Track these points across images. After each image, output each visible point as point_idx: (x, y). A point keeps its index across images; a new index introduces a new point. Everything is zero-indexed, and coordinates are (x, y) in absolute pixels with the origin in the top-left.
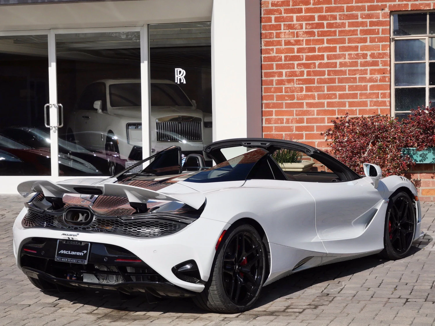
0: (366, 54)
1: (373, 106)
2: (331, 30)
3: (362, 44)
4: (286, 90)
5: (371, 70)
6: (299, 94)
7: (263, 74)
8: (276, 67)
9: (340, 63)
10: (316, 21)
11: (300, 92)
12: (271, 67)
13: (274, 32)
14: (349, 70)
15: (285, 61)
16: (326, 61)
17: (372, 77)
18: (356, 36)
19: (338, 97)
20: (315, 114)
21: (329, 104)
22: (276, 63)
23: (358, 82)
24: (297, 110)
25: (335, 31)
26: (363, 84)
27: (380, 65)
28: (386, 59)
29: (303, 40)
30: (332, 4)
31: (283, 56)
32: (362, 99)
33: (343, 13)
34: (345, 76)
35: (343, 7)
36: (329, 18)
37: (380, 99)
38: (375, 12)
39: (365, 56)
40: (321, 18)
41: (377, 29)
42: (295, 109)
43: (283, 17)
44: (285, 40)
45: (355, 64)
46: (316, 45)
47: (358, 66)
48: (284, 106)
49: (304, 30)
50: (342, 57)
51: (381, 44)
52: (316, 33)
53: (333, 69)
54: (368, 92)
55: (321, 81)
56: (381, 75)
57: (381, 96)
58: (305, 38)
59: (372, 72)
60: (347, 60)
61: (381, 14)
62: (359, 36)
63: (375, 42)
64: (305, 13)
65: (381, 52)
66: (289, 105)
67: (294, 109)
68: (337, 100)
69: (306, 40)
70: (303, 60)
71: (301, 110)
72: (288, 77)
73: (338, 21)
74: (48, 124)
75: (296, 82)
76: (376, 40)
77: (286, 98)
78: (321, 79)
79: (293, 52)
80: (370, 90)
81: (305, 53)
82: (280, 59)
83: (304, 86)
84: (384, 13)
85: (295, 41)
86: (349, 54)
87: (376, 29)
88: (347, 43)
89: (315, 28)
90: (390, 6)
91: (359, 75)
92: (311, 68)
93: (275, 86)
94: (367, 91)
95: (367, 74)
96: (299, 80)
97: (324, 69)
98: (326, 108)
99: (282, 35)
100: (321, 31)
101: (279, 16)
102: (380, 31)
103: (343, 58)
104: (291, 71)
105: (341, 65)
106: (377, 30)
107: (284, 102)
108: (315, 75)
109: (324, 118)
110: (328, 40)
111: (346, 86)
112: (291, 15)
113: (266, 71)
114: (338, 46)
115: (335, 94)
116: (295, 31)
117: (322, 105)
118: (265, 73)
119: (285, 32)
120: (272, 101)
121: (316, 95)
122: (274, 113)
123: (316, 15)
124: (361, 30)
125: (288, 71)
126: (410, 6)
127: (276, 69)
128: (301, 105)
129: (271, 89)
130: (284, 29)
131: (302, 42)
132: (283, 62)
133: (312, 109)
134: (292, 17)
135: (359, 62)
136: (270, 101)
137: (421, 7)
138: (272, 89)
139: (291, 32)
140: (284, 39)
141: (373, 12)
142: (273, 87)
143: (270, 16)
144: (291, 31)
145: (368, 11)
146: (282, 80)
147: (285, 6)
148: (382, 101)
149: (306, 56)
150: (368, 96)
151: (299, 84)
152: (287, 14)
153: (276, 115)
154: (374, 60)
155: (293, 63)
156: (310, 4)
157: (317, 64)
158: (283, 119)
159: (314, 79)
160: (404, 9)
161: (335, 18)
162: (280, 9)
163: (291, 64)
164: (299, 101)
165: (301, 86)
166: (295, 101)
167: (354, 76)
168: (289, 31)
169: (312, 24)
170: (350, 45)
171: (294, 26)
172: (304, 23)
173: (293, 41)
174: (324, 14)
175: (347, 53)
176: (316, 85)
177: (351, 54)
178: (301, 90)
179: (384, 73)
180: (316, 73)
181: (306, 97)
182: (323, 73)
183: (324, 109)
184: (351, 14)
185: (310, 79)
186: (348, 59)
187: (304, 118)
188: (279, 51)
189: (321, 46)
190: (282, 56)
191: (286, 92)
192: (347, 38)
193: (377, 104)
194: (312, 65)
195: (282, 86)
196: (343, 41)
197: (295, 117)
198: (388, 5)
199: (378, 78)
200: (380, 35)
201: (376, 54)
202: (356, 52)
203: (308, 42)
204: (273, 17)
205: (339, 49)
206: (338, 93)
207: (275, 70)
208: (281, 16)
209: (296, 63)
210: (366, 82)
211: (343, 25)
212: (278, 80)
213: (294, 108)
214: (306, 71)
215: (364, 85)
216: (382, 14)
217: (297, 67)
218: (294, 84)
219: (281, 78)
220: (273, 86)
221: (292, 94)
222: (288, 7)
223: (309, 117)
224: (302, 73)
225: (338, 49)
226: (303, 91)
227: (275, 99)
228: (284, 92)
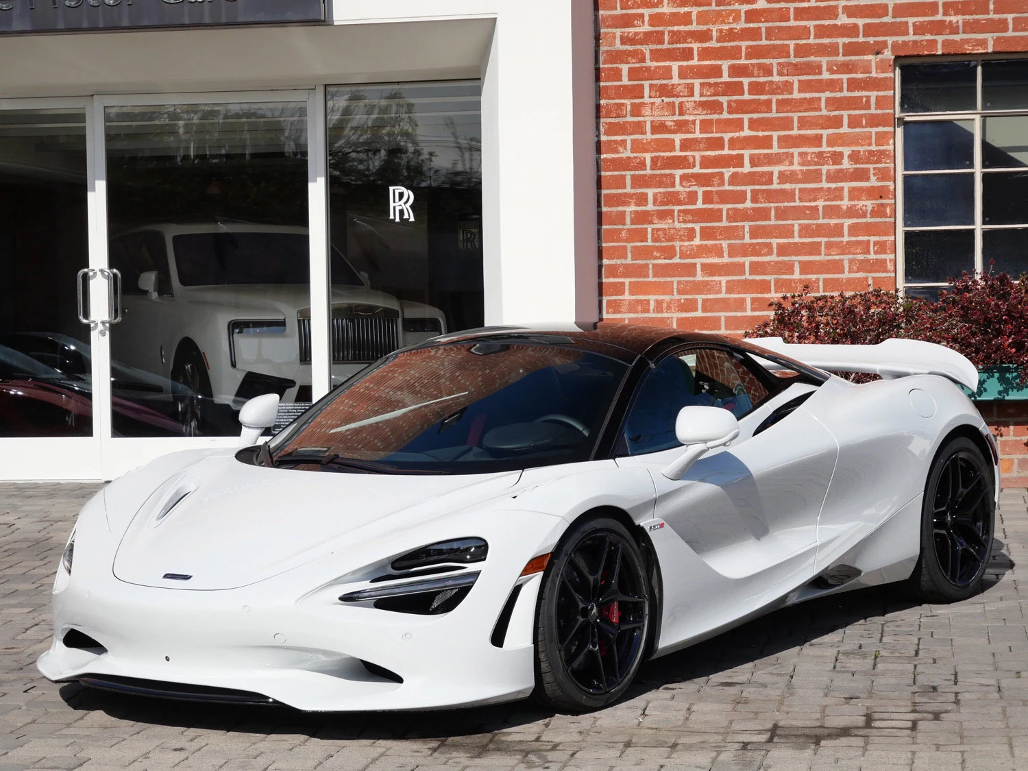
0: (841, 154)
1: (857, 272)
2: (760, 99)
3: (831, 131)
4: (656, 235)
5: (852, 190)
6: (686, 243)
7: (601, 199)
8: (632, 183)
9: (781, 174)
10: (726, 78)
11: (688, 240)
12: (620, 182)
13: (628, 102)
14: (801, 190)
15: (652, 169)
16: (747, 168)
17: (855, 206)
18: (817, 113)
19: (775, 250)
20: (724, 289)
21: (756, 268)
22: (633, 173)
23: (821, 217)
24: (681, 281)
25: (769, 102)
26: (833, 221)
27: (873, 178)
28: (886, 165)
29: (694, 122)
30: (761, 40)
31: (648, 157)
32: (831, 255)
33: (787, 60)
34: (792, 204)
35: (788, 46)
36: (756, 72)
37: (872, 256)
38: (861, 57)
39: (837, 158)
40: (736, 71)
41: (866, 97)
42: (675, 280)
43: (648, 68)
44: (652, 122)
45: (815, 176)
46: (726, 132)
47: (821, 181)
48: (651, 271)
49: (697, 97)
50: (784, 160)
51: (874, 130)
52: (725, 106)
53: (764, 187)
54: (846, 239)
55: (735, 215)
56: (874, 202)
57: (876, 249)
58: (698, 117)
59: (855, 194)
60: (796, 167)
61: (873, 64)
62: (824, 112)
63: (859, 125)
64: (698, 61)
65: (874, 148)
66: (660, 271)
67: (673, 279)
68: (773, 258)
69: (702, 122)
70: (694, 166)
71: (690, 282)
72: (661, 205)
73: (776, 78)
74: (86, 315)
75: (679, 216)
76: (864, 121)
77: (655, 253)
78: (736, 209)
79: (672, 149)
80: (850, 235)
81: (699, 150)
82: (642, 165)
83: (697, 227)
84: (882, 61)
85: (678, 123)
86: (800, 154)
87: (862, 97)
88: (796, 129)
89: (724, 94)
90: (894, 45)
91: (825, 200)
92: (713, 186)
93: (628, 226)
94: (843, 236)
95: (842, 199)
96: (685, 212)
97: (743, 188)
98: (748, 276)
99: (647, 111)
100: (736, 101)
101: (637, 65)
102: (873, 101)
103: (787, 162)
104: (667, 192)
105: (783, 177)
106: (864, 99)
107: (651, 262)
108: (723, 202)
109: (744, 300)
110: (751, 121)
111: (793, 225)
112: (667, 63)
113: (609, 192)
114: (775, 135)
115: (769, 245)
116: (677, 101)
117: (739, 268)
118: (607, 196)
119: (653, 104)
120: (623, 261)
121: (724, 246)
122: (627, 288)
123: (725, 65)
124: (828, 99)
125: (660, 193)
126: (940, 46)
127: (632, 188)
128: (690, 270)
129: (620, 233)
130: (650, 97)
131: (693, 126)
132: (648, 171)
133: (717, 278)
134: (669, 69)
135: (824, 172)
136: (618, 262)
137: (966, 46)
138: (624, 234)
139: (667, 103)
140: (651, 119)
141: (856, 58)
142: (624, 229)
143: (618, 65)
144: (666, 100)
145: (844, 55)
146: (647, 213)
147: (653, 43)
148: (877, 259)
149: (703, 157)
150: (845, 249)
151: (685, 222)
152: (657, 61)
153: (631, 293)
154: (858, 166)
155: (670, 174)
156: (711, 39)
157: (727, 176)
158: (648, 302)
159: (720, 210)
160: (926, 53)
161: (768, 71)
162: (642, 50)
163: (666, 175)
164: (686, 261)
165: (690, 225)
166: (676, 260)
167: (813, 204)
168: (663, 100)
169: (716, 84)
170: (803, 132)
171: (673, 88)
172: (697, 83)
173: (672, 123)
174: (743, 61)
175: (796, 151)
176: (725, 223)
177: (806, 154)
178: (691, 234)
179: (881, 197)
180: (725, 197)
181: (701, 251)
182: (740, 197)
183: (743, 278)
184: (805, 63)
185: (711, 209)
186: (799, 164)
187: (697, 299)
188: (638, 147)
189: (736, 135)
190: (645, 158)
191: (654, 240)
192: (795, 116)
193: (866, 266)
194: (715, 177)
195: (644, 226)
196: (786, 124)
197: (676, 296)
198: (890, 43)
199: (868, 208)
200: (873, 111)
201: (862, 152)
202: (816, 150)
203: (705, 126)
204: (625, 68)
205: (778, 142)
206: (775, 242)
207: (628, 190)
208: (644, 67)
209: (678, 173)
210: (839, 218)
211: (788, 87)
212: (636, 212)
213: (675, 276)
214: (700, 191)
215: (836, 224)
216: (876, 62)
217: (681, 184)
218: (674, 222)
219: (644, 208)
220: (626, 227)
221: (670, 244)
222: (659, 47)
223: (709, 296)
224: (692, 197)
225: (775, 143)
226: (695, 237)
227: (629, 255)
228: (649, 240)
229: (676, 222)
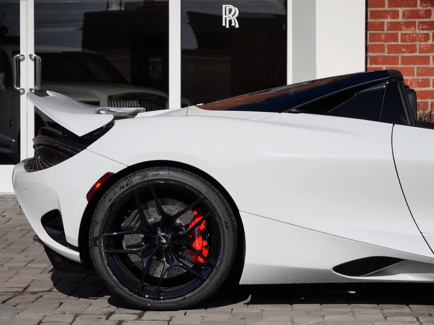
4: (404, 38)
6: (423, 43)
7: (369, 13)
8: (389, 4)
11: (425, 41)
12: (381, 4)
24: (419, 67)
42: (416, 67)
48: (400, 61)
67: (414, 66)
71: (425, 68)
72: (407, 19)
74: (18, 85)
75: (419, 25)
77: (403, 49)
83: (431, 33)
93: (386, 31)
96: (423, 23)
104: (412, 10)
107: (400, 55)
113: (373, 9)
118: (371, 12)
120: (382, 54)
125: (407, 10)
127: (389, 7)
128: (426, 60)
129: (381, 36)
136: (379, 54)
138: (383, 37)
142: (383, 34)
146: (398, 23)
151: (423, 29)
164: (423, 55)
165: (426, 32)
166: (417, 54)
178: (426, 37)
187: (430, 79)
191: (403, 41)
195: (396, 32)
197: (416, 77)
207: (386, 8)
212: (391, 23)
213: (416, 64)
217: (421, 5)
218: (416, 29)
219: (396, 20)
220: (384, 32)
221: (413, 43)
224: (428, 14)
226: (429, 39)
227: (386, 50)
228: (399, 41)
229: (417, 30)
